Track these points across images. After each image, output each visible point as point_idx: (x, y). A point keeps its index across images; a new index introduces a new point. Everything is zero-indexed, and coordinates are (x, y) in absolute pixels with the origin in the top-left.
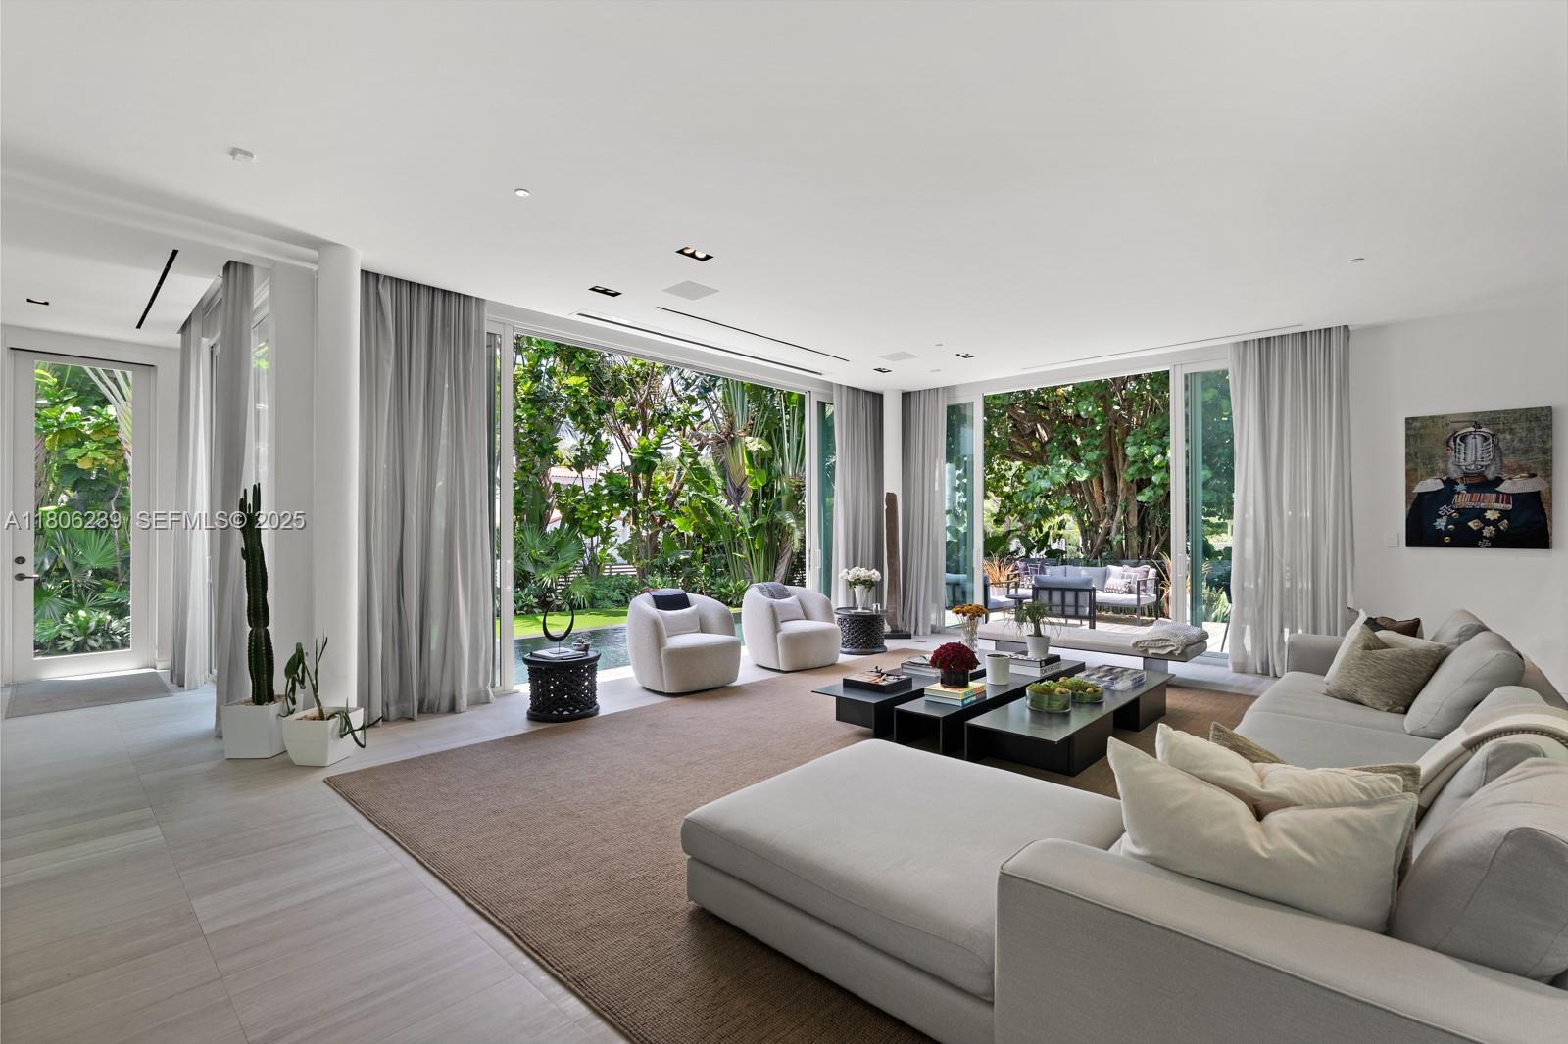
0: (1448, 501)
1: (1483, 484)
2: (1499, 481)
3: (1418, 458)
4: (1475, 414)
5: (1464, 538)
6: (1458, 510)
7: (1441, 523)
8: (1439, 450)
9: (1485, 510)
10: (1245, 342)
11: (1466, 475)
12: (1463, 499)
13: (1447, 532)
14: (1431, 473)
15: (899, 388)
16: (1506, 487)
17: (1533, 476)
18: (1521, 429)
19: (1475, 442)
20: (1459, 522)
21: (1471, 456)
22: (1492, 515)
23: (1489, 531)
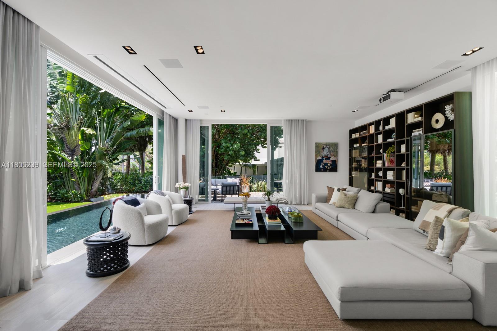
0: (322, 162)
1: (328, 158)
2: (330, 157)
3: (318, 152)
4: (327, 143)
5: (325, 170)
6: (324, 164)
7: (321, 166)
8: (321, 150)
9: (328, 164)
10: (286, 120)
11: (325, 156)
12: (325, 161)
13: (322, 169)
14: (320, 155)
15: (185, 118)
16: (331, 159)
17: (335, 157)
18: (334, 147)
19: (326, 149)
20: (324, 166)
21: (326, 152)
22: (329, 165)
23: (328, 168)
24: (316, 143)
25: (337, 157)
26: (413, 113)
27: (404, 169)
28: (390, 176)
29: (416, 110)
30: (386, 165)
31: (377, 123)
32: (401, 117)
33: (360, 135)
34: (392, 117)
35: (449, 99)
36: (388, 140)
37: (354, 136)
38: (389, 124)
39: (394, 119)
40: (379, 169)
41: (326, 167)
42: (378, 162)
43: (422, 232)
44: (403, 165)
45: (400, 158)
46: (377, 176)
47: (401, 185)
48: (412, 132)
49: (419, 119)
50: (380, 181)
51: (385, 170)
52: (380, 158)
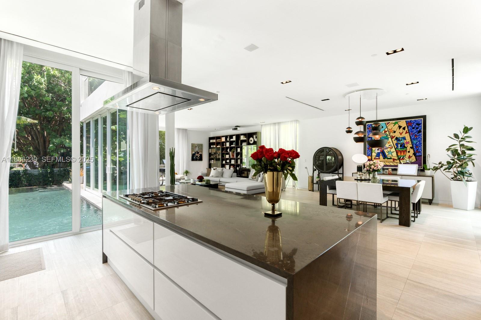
0: (195, 155)
1: (198, 153)
2: (199, 152)
3: (193, 149)
5: (196, 160)
7: (194, 158)
8: (194, 148)
11: (196, 151)
14: (194, 151)
16: (199, 153)
18: (201, 146)
19: (197, 147)
20: (196, 158)
21: (197, 149)
22: (198, 157)
23: (198, 159)
24: (192, 144)
25: (202, 152)
26: (243, 136)
27: (239, 159)
28: (233, 162)
29: (245, 135)
30: (231, 157)
31: (226, 137)
32: (238, 136)
33: (216, 141)
34: (234, 135)
35: (255, 133)
36: (232, 146)
37: (211, 141)
38: (232, 138)
39: (235, 136)
40: (227, 159)
41: (197, 158)
42: (226, 155)
43: (252, 179)
44: (238, 157)
45: (238, 154)
46: (226, 162)
47: (238, 166)
48: (242, 143)
49: (245, 139)
50: (228, 164)
51: (230, 160)
52: (228, 154)
